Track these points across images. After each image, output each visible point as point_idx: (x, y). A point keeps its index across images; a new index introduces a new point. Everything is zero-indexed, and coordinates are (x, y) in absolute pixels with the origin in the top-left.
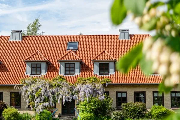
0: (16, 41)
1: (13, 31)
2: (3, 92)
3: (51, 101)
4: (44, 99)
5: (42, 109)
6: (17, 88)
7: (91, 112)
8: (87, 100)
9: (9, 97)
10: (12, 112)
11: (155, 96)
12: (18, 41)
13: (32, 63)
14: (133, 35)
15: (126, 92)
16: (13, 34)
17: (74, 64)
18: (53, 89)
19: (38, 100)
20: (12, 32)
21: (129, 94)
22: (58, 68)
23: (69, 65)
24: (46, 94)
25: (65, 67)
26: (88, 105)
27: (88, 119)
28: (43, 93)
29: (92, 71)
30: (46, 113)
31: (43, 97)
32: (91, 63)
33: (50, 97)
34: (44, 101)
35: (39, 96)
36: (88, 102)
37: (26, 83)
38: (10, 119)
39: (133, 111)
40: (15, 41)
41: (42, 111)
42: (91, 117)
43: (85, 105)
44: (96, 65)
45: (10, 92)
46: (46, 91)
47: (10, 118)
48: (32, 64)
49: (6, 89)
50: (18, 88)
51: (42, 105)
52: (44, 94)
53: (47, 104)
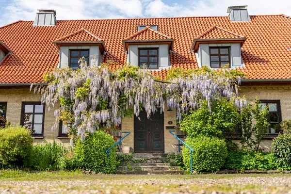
0: (45, 26)
1: (41, 11)
2: (6, 102)
3: (115, 110)
4: (98, 105)
5: (94, 126)
6: (35, 90)
7: (219, 136)
8: (209, 105)
9: (20, 113)
10: (15, 135)
12: (48, 26)
13: (71, 48)
14: (255, 16)
15: (278, 102)
16: (40, 15)
17: (157, 49)
18: (119, 82)
19: (82, 105)
20: (39, 12)
21: (286, 104)
22: (124, 59)
23: (146, 51)
24: (102, 92)
25: (139, 56)
26: (210, 118)
27: (214, 152)
28: (94, 91)
29: (194, 63)
30: (101, 138)
31: (95, 101)
32: (189, 52)
33: (113, 98)
34: (98, 109)
35: (85, 97)
36: (210, 110)
37: (56, 78)
38: (8, 152)
40: (42, 26)
41: (92, 131)
42: (221, 147)
43: (204, 117)
44: (203, 52)
45: (23, 102)
47: (7, 149)
48: (71, 50)
49: (14, 95)
50: (37, 90)
51: (91, 116)
52: (97, 92)
53: (104, 114)
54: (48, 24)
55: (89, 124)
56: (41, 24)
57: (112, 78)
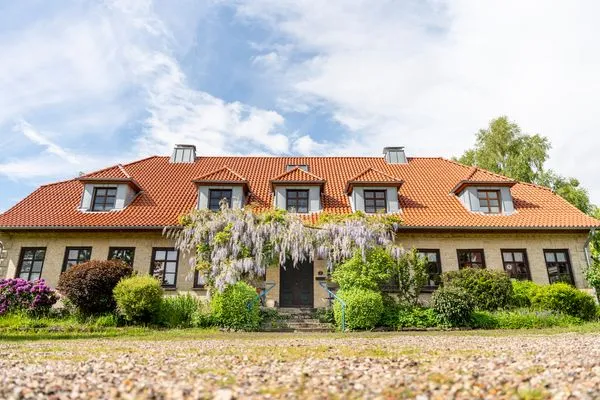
0: (183, 162)
1: (178, 146)
2: (135, 248)
3: (259, 258)
4: (240, 253)
5: (234, 276)
6: (169, 233)
7: (374, 289)
8: (363, 254)
9: (149, 260)
10: (142, 286)
11: (506, 260)
12: (186, 163)
13: (211, 187)
15: (437, 251)
16: (178, 150)
17: (307, 191)
18: (264, 227)
19: (222, 252)
20: (176, 147)
21: (445, 254)
22: (270, 202)
23: (295, 193)
24: (244, 237)
25: (288, 199)
26: (364, 268)
27: (368, 307)
28: (235, 237)
29: (347, 207)
30: (242, 290)
31: (237, 248)
32: (342, 195)
33: (257, 244)
34: (240, 256)
35: (225, 242)
36: (364, 260)
37: (193, 221)
38: (133, 306)
39: (484, 290)
40: (180, 163)
41: (232, 282)
42: (376, 301)
43: (357, 268)
44: (357, 195)
45: (153, 248)
46: (244, 228)
47: (132, 302)
48: (211, 190)
49: (144, 240)
50: (171, 234)
51: (232, 265)
52: (239, 237)
53: (247, 263)
54: (186, 160)
55: (229, 273)
56: (179, 160)
57: (257, 222)
